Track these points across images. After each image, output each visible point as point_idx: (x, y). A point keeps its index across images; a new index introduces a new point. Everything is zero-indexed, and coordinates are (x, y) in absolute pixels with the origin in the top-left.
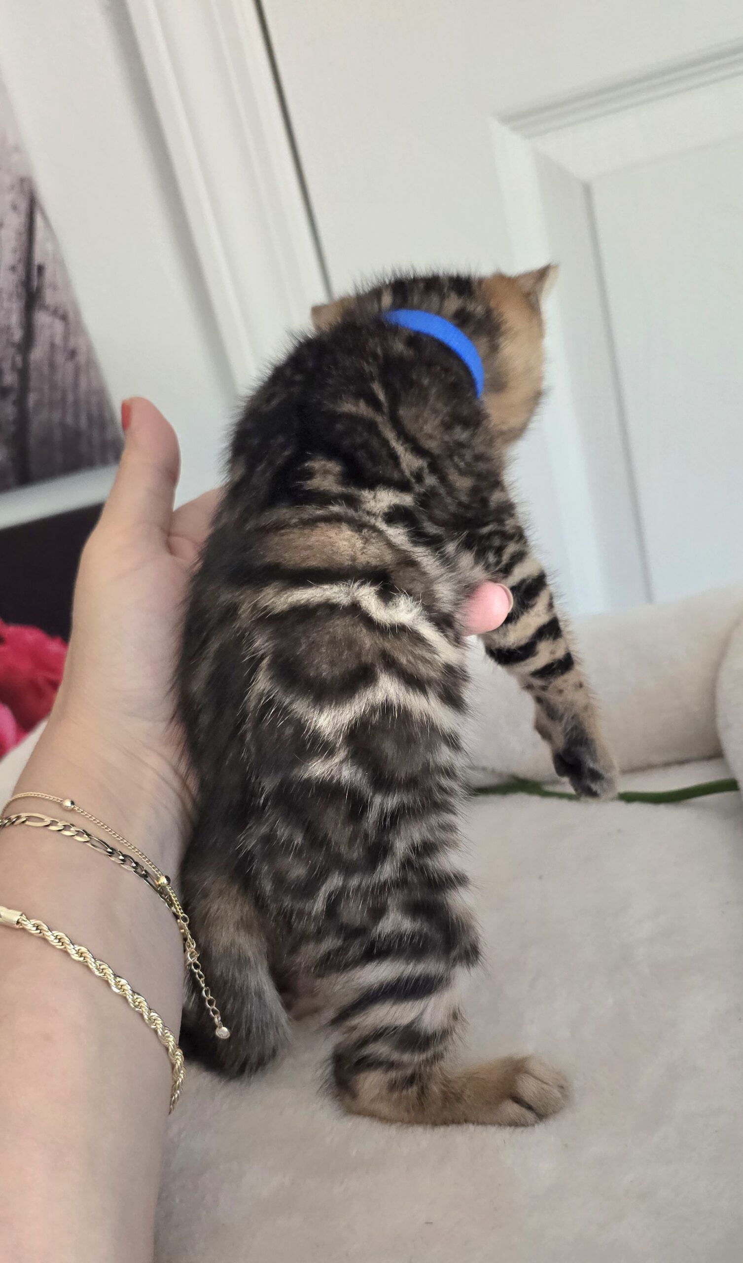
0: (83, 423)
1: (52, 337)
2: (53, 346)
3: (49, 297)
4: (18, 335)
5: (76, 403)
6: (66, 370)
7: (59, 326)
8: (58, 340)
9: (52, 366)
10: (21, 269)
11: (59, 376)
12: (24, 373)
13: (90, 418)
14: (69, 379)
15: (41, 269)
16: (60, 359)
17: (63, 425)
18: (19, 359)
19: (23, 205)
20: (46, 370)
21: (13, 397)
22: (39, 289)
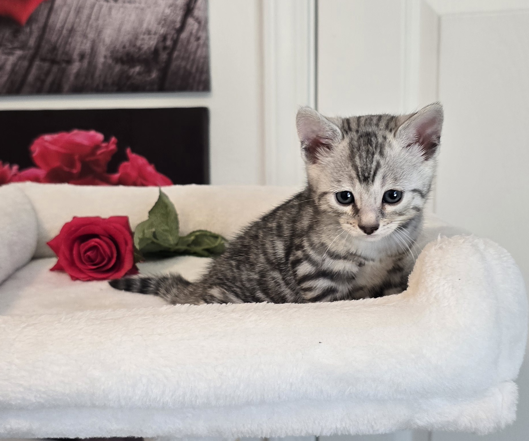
0: (194, 70)
1: (192, 30)
2: (191, 33)
3: (197, 13)
4: (178, 25)
5: (194, 60)
6: (193, 45)
7: (196, 26)
8: (194, 31)
9: (188, 42)
11: (190, 47)
12: (175, 42)
13: (197, 68)
14: (193, 50)
16: (193, 39)
17: (185, 68)
18: (175, 36)
20: (185, 43)
21: (168, 51)
22: (193, 9)
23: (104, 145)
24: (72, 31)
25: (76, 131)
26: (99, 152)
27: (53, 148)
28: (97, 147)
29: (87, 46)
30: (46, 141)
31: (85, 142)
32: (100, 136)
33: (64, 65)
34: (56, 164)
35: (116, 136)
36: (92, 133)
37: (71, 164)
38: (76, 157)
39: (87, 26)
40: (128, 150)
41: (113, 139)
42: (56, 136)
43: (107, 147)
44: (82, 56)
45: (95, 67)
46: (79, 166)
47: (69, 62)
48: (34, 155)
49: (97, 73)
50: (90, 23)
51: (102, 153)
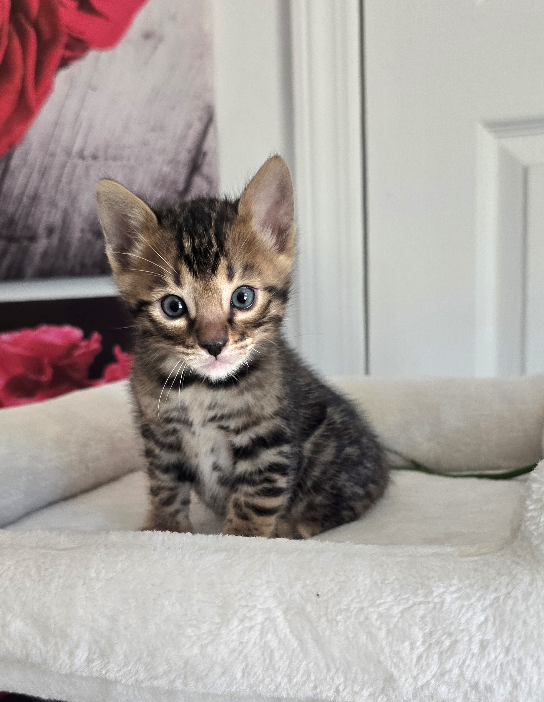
1: (201, 191)
3: (205, 169)
4: (181, 186)
7: (206, 186)
10: (194, 152)
15: (205, 154)
19: (205, 119)
22: (201, 165)
23: (84, 344)
24: (35, 199)
25: (44, 328)
26: (77, 353)
27: (13, 350)
28: (74, 346)
29: (56, 217)
30: (5, 342)
31: (57, 341)
32: (77, 333)
33: (25, 243)
34: (17, 370)
35: (101, 332)
36: (67, 329)
37: (40, 370)
38: (46, 361)
39: (57, 191)
40: (117, 350)
41: (96, 336)
42: (16, 335)
43: (87, 346)
44: (50, 231)
45: (68, 245)
46: (49, 371)
47: (33, 238)
49: (72, 252)
50: (61, 187)
51: (80, 356)
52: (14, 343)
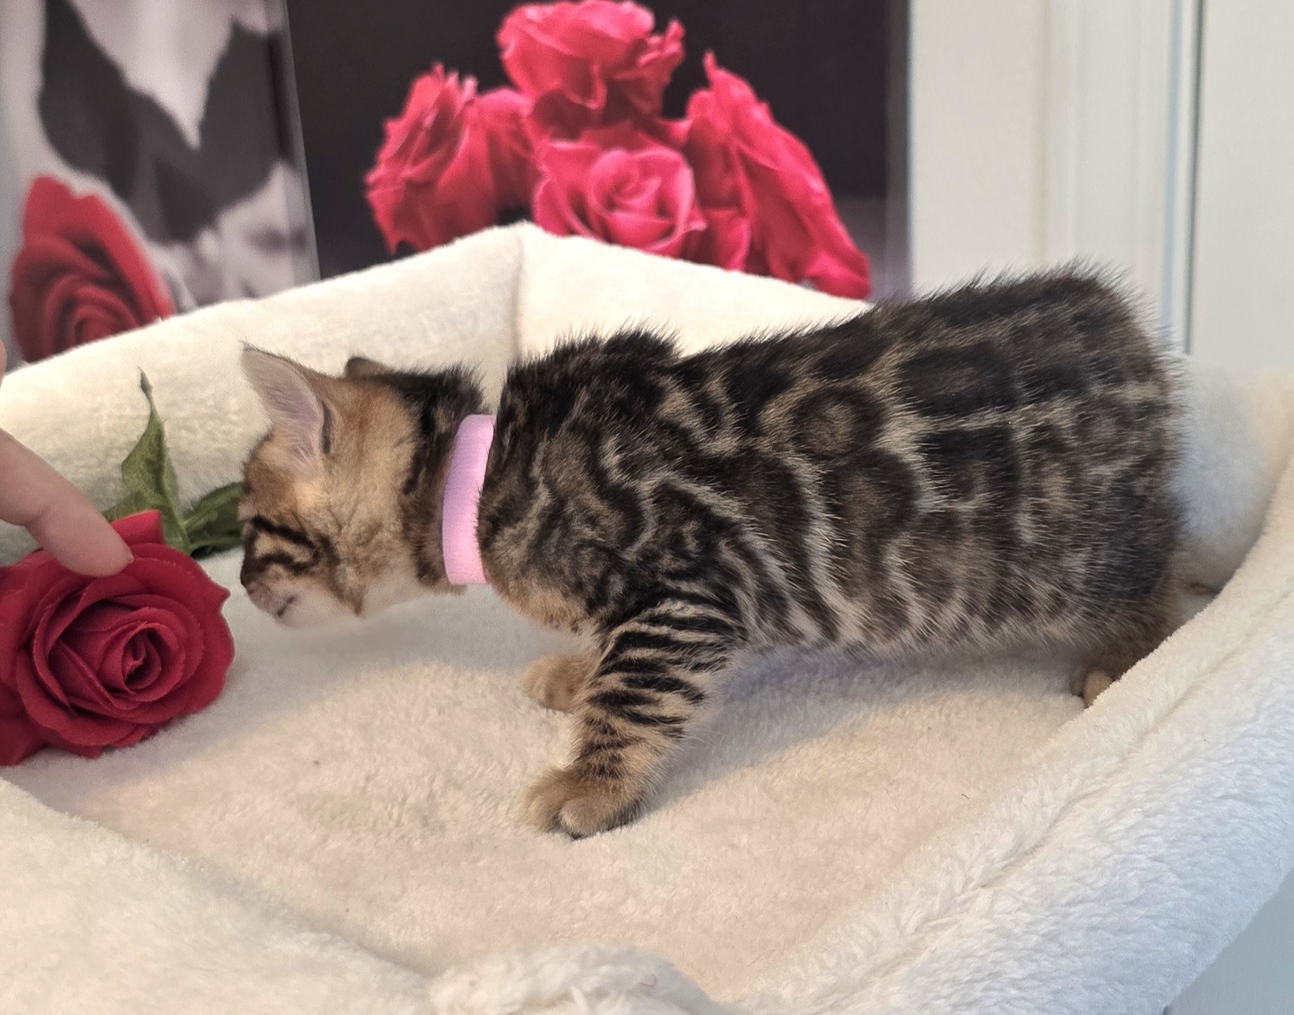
23: (655, 40)
26: (644, 59)
27: (545, 40)
28: (639, 46)
30: (530, 22)
31: (614, 32)
32: (645, 18)
34: (554, 83)
35: (684, 22)
36: (628, 7)
37: (587, 90)
38: (596, 69)
40: (709, 60)
41: (675, 27)
42: (549, 10)
43: (661, 47)
46: (601, 91)
48: (507, 55)
51: (650, 63)
52: (547, 26)
